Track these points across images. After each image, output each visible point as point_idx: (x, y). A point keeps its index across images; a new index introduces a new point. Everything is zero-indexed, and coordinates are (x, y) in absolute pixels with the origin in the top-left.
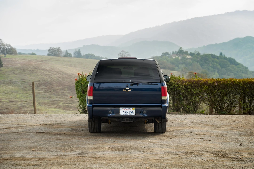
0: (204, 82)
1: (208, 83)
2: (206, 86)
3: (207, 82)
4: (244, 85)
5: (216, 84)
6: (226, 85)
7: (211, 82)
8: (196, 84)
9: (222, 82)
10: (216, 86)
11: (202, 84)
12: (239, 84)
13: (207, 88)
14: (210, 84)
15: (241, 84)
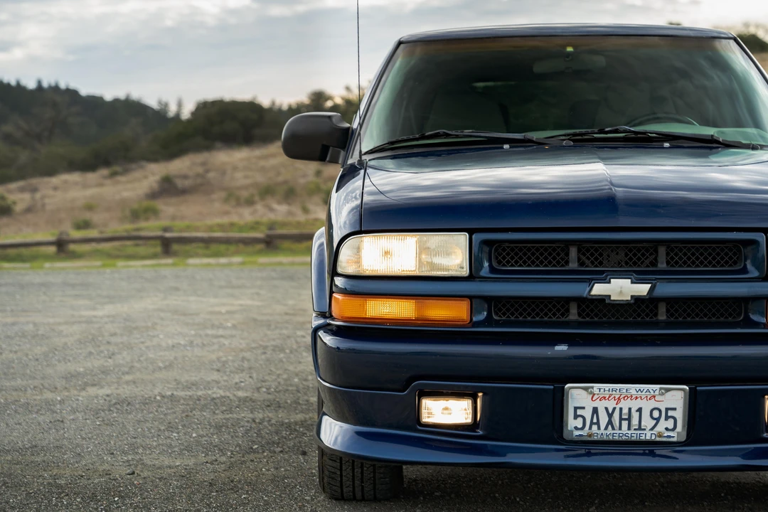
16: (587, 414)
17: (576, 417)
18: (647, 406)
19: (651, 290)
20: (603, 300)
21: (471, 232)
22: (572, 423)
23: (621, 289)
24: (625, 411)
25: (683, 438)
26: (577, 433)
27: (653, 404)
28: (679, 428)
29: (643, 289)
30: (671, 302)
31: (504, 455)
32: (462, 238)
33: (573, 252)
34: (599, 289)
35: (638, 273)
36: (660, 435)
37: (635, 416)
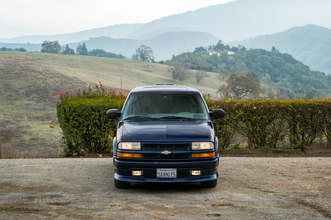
0: (238, 105)
1: (244, 106)
2: (240, 111)
3: (242, 105)
4: (294, 109)
5: (255, 108)
6: (269, 109)
7: (248, 105)
8: (227, 107)
9: (263, 105)
10: (254, 110)
11: (236, 108)
12: (287, 107)
13: (242, 113)
14: (246, 108)
15: (290, 108)
16: (160, 174)
17: (158, 174)
18: (170, 172)
19: (171, 153)
20: (163, 154)
21: (141, 142)
22: (158, 175)
23: (166, 152)
24: (167, 173)
25: (176, 177)
26: (159, 177)
27: (171, 172)
28: (176, 176)
29: (170, 152)
30: (176, 154)
31: (146, 180)
32: (140, 143)
33: (159, 146)
34: (163, 152)
35: (169, 149)
36: (173, 177)
37: (168, 174)
